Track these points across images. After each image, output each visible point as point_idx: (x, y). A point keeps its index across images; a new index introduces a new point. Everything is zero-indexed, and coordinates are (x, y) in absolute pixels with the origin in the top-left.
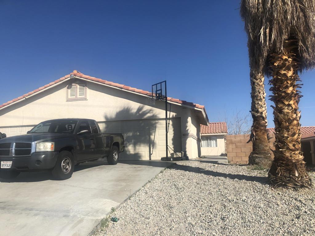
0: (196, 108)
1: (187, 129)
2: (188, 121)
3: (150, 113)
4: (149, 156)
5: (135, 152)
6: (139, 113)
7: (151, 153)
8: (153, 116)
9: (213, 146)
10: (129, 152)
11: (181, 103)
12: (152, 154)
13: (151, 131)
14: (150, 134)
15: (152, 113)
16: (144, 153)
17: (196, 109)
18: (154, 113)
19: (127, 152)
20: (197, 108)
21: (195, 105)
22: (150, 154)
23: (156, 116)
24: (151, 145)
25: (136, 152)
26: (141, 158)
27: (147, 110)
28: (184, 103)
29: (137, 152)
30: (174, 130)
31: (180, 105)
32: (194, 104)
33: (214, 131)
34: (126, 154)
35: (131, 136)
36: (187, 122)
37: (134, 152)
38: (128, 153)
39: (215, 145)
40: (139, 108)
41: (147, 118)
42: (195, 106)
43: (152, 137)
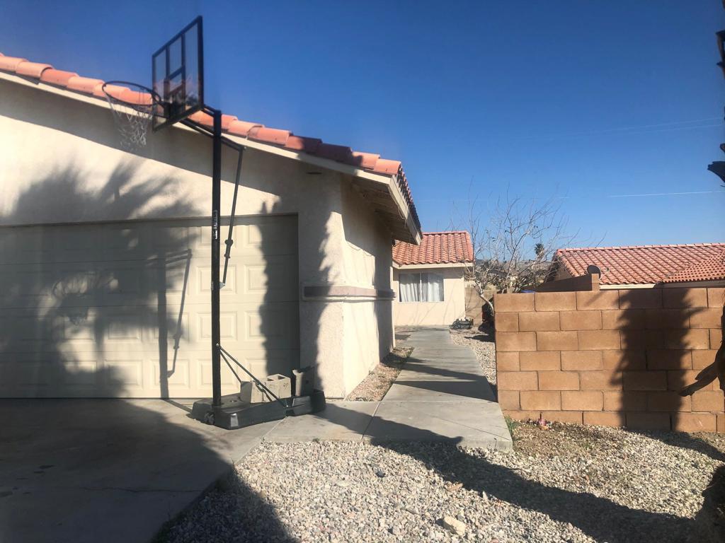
0: (365, 169)
1: (322, 267)
2: (329, 231)
3: (166, 194)
4: (158, 380)
5: (100, 364)
6: (117, 193)
7: (170, 368)
8: (178, 206)
9: (434, 300)
10: (76, 361)
11: (299, 147)
12: (173, 371)
13: (169, 274)
14: (163, 288)
15: (174, 192)
16: (138, 365)
17: (362, 174)
18: (182, 191)
19: (65, 361)
20: (370, 170)
21: (360, 158)
22: (165, 374)
23: (188, 207)
24: (169, 335)
25: (106, 364)
26: (124, 391)
27: (150, 181)
28: (311, 146)
29: (111, 364)
30: (267, 272)
31: (293, 155)
32: (356, 154)
33: (437, 256)
34: (64, 369)
35: (85, 294)
36: (323, 235)
37: (96, 361)
38: (69, 365)
39: (437, 296)
40: (120, 172)
41: (149, 213)
42: (358, 162)
43: (173, 299)
